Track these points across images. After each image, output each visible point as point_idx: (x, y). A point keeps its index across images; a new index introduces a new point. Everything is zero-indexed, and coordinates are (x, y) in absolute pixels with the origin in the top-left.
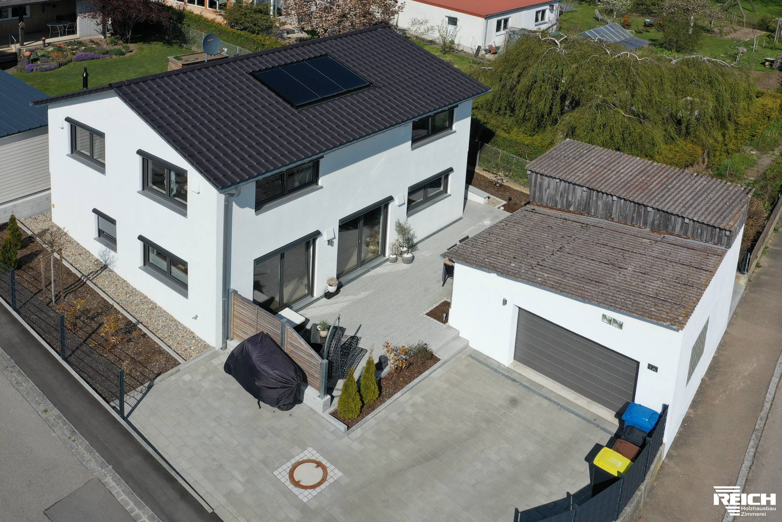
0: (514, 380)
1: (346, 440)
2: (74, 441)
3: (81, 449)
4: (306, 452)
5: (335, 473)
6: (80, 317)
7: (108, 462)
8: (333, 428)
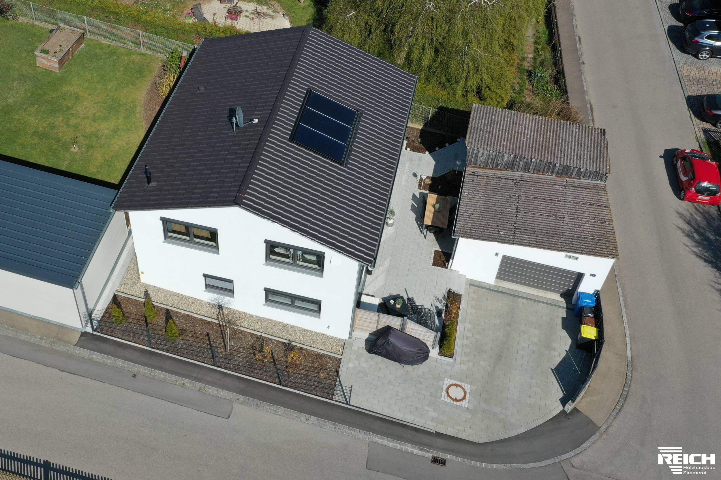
0: (502, 293)
1: (456, 365)
2: (339, 428)
3: (348, 431)
4: (445, 381)
5: (467, 386)
7: (367, 431)
8: (446, 363)
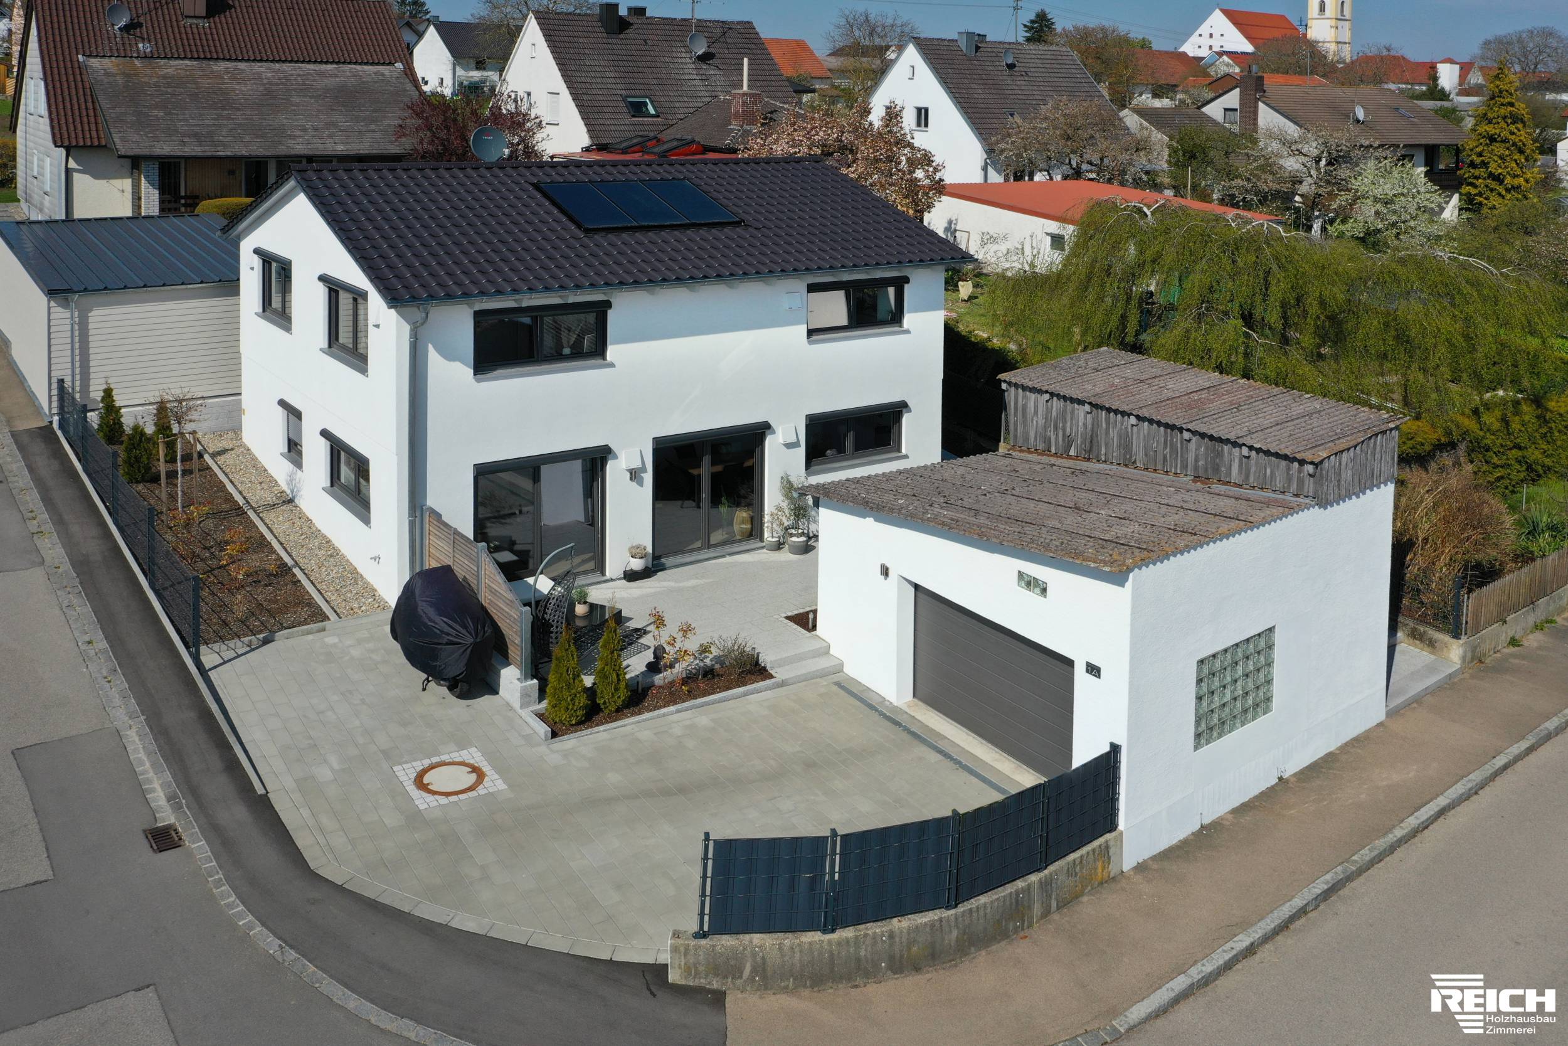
0: (897, 723)
1: (543, 749)
2: (109, 682)
3: (114, 693)
4: (463, 753)
5: (494, 783)
6: (211, 547)
7: (141, 711)
8: (529, 732)
